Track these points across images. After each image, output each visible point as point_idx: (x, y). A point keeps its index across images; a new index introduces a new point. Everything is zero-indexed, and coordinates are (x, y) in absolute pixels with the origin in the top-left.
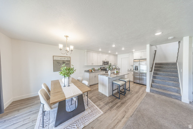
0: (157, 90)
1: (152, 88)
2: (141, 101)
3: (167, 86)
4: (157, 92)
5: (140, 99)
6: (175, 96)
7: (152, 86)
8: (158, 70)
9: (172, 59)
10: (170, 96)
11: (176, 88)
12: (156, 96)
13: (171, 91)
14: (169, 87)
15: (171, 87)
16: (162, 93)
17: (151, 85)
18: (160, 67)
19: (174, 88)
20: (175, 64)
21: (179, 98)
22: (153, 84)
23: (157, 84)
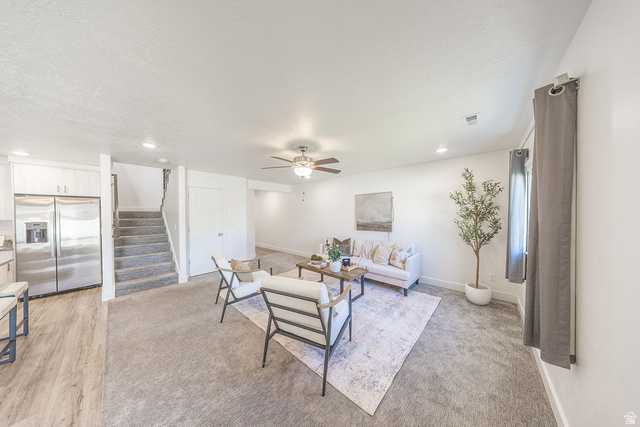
0: (134, 282)
1: (119, 284)
2: (104, 329)
3: (153, 265)
4: (135, 287)
5: (97, 328)
6: (169, 278)
7: (117, 279)
8: (125, 231)
9: (150, 204)
10: (161, 283)
11: (169, 263)
12: (136, 297)
13: (162, 273)
14: (157, 265)
15: (160, 264)
16: (146, 284)
17: (116, 276)
18: (130, 224)
19: (165, 264)
20: (159, 215)
21: (174, 280)
22: (119, 271)
23: (131, 269)
